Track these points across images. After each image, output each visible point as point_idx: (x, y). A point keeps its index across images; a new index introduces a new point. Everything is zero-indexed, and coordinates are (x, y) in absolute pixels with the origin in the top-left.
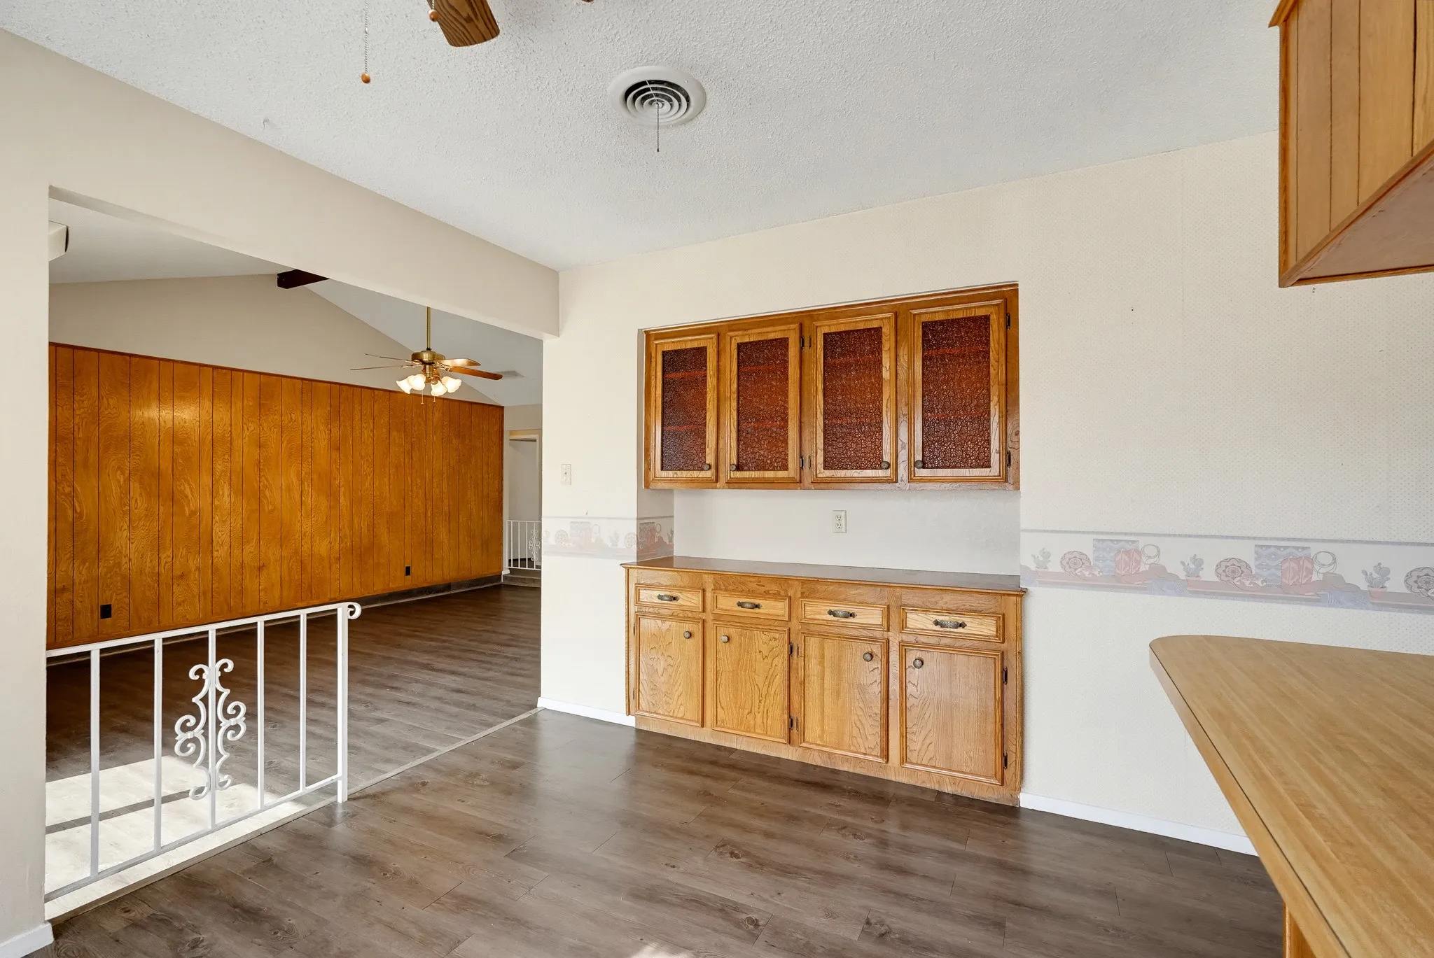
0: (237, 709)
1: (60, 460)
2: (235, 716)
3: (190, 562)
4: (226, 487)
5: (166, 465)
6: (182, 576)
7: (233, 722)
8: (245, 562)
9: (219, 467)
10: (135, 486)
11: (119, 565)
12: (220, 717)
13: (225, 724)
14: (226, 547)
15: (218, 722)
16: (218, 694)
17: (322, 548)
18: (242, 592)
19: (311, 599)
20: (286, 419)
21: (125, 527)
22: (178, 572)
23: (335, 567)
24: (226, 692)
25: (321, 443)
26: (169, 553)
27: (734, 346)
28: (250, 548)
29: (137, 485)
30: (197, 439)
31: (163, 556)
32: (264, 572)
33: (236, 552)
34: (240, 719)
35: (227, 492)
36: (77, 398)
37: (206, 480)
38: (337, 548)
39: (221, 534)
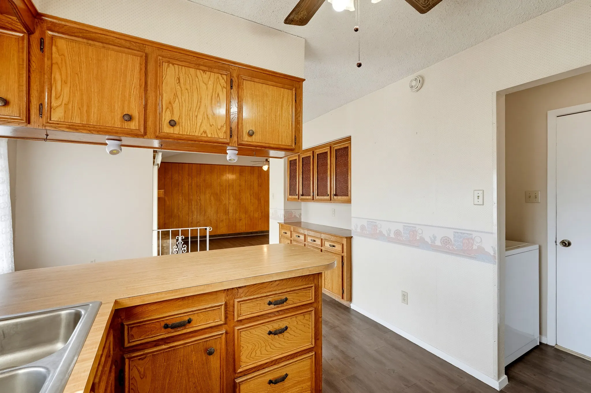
0: (185, 246)
1: (198, 191)
2: (185, 248)
3: (224, 217)
4: (232, 198)
5: (218, 192)
6: (222, 221)
7: (184, 249)
8: (237, 218)
9: (230, 192)
10: (212, 198)
11: (209, 217)
12: (182, 247)
13: (183, 249)
14: (232, 213)
15: (181, 248)
16: (181, 243)
17: (256, 215)
18: (236, 226)
19: (253, 230)
20: (247, 178)
21: (210, 207)
22: (221, 220)
23: (260, 221)
24: (183, 243)
25: (256, 185)
26: (219, 214)
27: (301, 158)
28: (238, 214)
29: (212, 197)
30: (225, 185)
31: (218, 215)
32: (241, 221)
33: (234, 215)
34: (185, 249)
35: (232, 199)
36: (201, 176)
37: (227, 195)
38: (260, 215)
39: (231, 210)
